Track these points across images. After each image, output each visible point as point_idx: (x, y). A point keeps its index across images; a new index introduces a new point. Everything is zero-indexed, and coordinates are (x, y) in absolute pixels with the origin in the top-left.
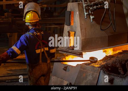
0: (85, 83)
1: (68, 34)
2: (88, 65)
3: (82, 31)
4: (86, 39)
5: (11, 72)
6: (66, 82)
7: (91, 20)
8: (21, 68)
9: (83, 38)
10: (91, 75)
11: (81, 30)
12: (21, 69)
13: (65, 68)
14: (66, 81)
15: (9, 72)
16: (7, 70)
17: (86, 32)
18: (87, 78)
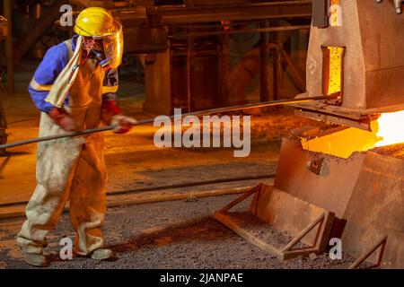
0: (380, 212)
1: (321, 54)
2: (389, 154)
3: (368, 43)
4: (381, 72)
5: (149, 179)
6: (318, 209)
7: (395, 9)
8: (180, 166)
9: (371, 67)
10: (397, 186)
11: (364, 40)
12: (180, 169)
13: (315, 164)
14: (316, 205)
15: (142, 178)
16: (137, 172)
17: (379, 46)
18: (383, 195)
